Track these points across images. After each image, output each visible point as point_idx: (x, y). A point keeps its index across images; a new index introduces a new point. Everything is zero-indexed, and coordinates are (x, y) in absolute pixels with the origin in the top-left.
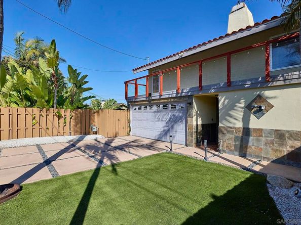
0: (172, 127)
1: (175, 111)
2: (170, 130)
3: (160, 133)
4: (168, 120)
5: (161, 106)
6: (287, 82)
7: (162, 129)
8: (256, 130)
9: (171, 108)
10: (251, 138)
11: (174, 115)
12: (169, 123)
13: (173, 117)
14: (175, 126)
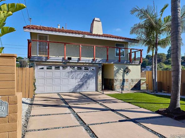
0: (86, 82)
1: (87, 71)
2: (85, 84)
3: (75, 87)
4: (81, 77)
5: (76, 68)
6: (135, 64)
7: (77, 84)
8: (127, 80)
9: (85, 69)
10: (125, 83)
11: (87, 74)
12: (83, 79)
13: (86, 75)
14: (88, 81)
